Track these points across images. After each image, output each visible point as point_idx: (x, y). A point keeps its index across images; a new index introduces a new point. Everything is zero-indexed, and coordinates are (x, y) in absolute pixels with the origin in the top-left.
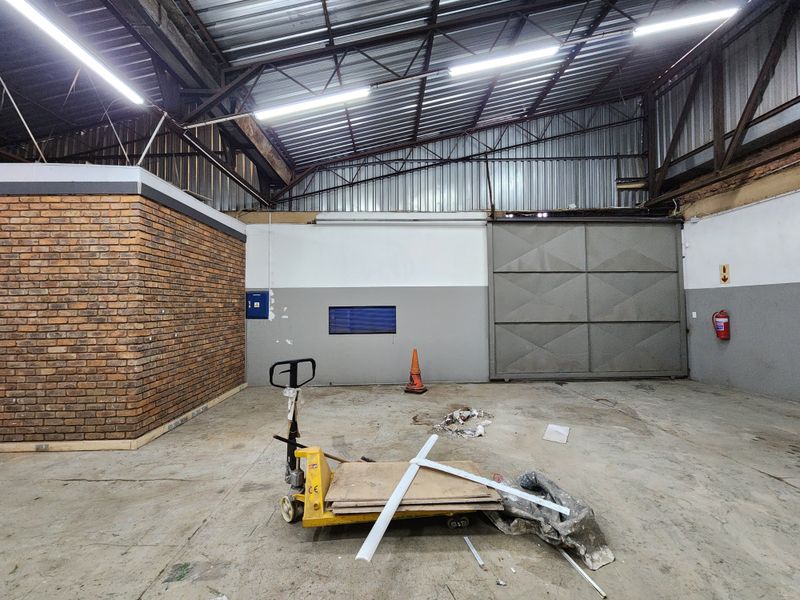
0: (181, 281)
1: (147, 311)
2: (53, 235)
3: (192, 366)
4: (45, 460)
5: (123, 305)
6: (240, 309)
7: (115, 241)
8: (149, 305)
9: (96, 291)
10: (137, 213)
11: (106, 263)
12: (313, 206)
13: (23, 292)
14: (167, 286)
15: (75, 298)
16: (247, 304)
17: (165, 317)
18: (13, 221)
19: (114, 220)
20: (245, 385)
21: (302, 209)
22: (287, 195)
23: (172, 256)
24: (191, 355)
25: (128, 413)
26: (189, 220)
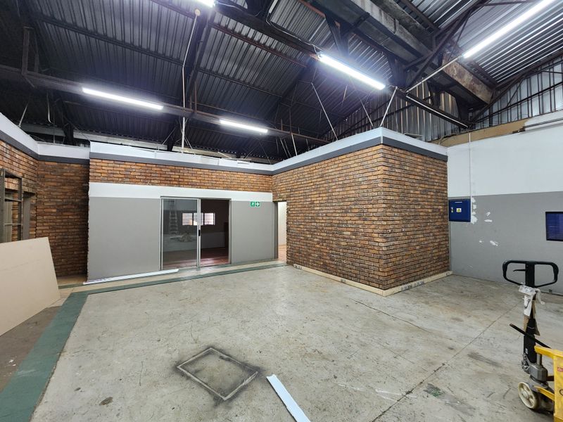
0: (405, 195)
1: (388, 214)
2: (343, 175)
3: (414, 252)
5: (375, 210)
6: (444, 214)
7: (370, 174)
8: (389, 210)
9: (362, 203)
10: (381, 155)
11: (366, 187)
13: (334, 204)
14: (397, 198)
15: (353, 207)
16: (450, 210)
17: (397, 218)
18: (330, 171)
19: (369, 162)
20: (450, 273)
22: (487, 113)
23: (399, 178)
24: (412, 244)
25: (379, 273)
26: (409, 153)
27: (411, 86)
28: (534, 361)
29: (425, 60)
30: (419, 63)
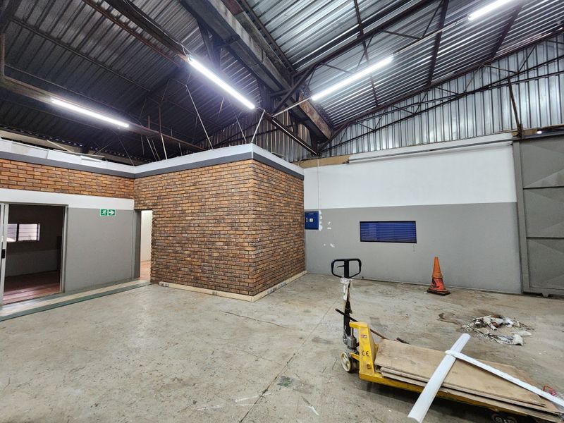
0: (272, 206)
1: (257, 224)
2: (217, 185)
3: (278, 257)
4: (217, 300)
5: (246, 221)
6: (301, 223)
7: (242, 186)
8: (258, 220)
9: (234, 213)
10: (252, 169)
11: (238, 198)
12: (346, 151)
13: (207, 214)
14: (265, 209)
15: (226, 217)
16: (306, 220)
17: (265, 228)
18: (203, 179)
19: (241, 174)
20: (305, 272)
21: (338, 154)
22: (328, 146)
23: (267, 192)
24: (277, 251)
25: (249, 281)
26: (275, 170)
27: (276, 112)
28: (349, 335)
29: (286, 93)
30: (282, 95)
